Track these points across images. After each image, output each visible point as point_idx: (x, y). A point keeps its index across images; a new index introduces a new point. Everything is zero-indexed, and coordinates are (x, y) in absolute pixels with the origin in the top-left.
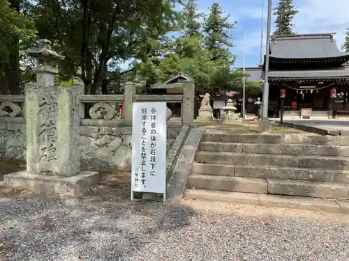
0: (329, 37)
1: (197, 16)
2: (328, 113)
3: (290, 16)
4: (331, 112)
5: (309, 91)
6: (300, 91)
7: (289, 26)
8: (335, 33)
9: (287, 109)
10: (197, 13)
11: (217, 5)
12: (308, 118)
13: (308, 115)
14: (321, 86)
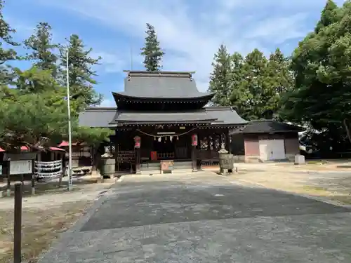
0: (188, 75)
1: (52, 47)
2: (192, 165)
3: (158, 57)
4: (195, 162)
5: (169, 138)
6: (157, 138)
7: (158, 68)
8: (194, 72)
9: (145, 162)
10: (51, 43)
11: (77, 38)
12: (170, 172)
13: (170, 169)
14: (183, 131)
